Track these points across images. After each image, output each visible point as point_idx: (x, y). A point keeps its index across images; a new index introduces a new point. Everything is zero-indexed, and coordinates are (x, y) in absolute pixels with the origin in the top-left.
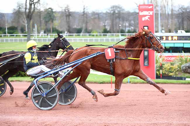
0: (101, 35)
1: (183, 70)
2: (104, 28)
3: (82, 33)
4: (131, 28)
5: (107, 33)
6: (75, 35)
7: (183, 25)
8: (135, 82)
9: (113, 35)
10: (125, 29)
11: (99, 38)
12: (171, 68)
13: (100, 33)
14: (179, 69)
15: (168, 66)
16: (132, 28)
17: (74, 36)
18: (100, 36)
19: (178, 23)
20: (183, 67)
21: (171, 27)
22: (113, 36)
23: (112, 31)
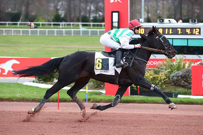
0: (51, 25)
1: (173, 82)
2: (55, 13)
3: (20, 21)
4: (99, 14)
5: (61, 21)
6: (8, 24)
7: (181, 10)
8: (97, 100)
9: (70, 25)
10: (90, 15)
11: (47, 30)
12: (154, 78)
13: (49, 21)
14: (167, 79)
15: (150, 75)
16: (101, 13)
17: (7, 26)
18: (49, 27)
19: (173, 8)
20: (173, 77)
21: (161, 13)
22: (69, 27)
23: (68, 19)
